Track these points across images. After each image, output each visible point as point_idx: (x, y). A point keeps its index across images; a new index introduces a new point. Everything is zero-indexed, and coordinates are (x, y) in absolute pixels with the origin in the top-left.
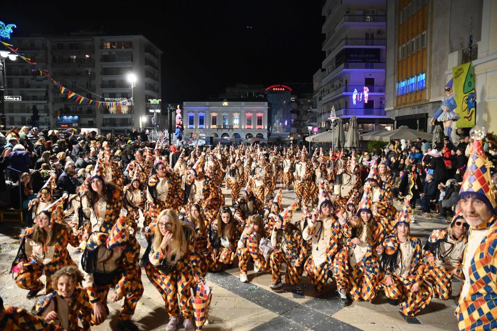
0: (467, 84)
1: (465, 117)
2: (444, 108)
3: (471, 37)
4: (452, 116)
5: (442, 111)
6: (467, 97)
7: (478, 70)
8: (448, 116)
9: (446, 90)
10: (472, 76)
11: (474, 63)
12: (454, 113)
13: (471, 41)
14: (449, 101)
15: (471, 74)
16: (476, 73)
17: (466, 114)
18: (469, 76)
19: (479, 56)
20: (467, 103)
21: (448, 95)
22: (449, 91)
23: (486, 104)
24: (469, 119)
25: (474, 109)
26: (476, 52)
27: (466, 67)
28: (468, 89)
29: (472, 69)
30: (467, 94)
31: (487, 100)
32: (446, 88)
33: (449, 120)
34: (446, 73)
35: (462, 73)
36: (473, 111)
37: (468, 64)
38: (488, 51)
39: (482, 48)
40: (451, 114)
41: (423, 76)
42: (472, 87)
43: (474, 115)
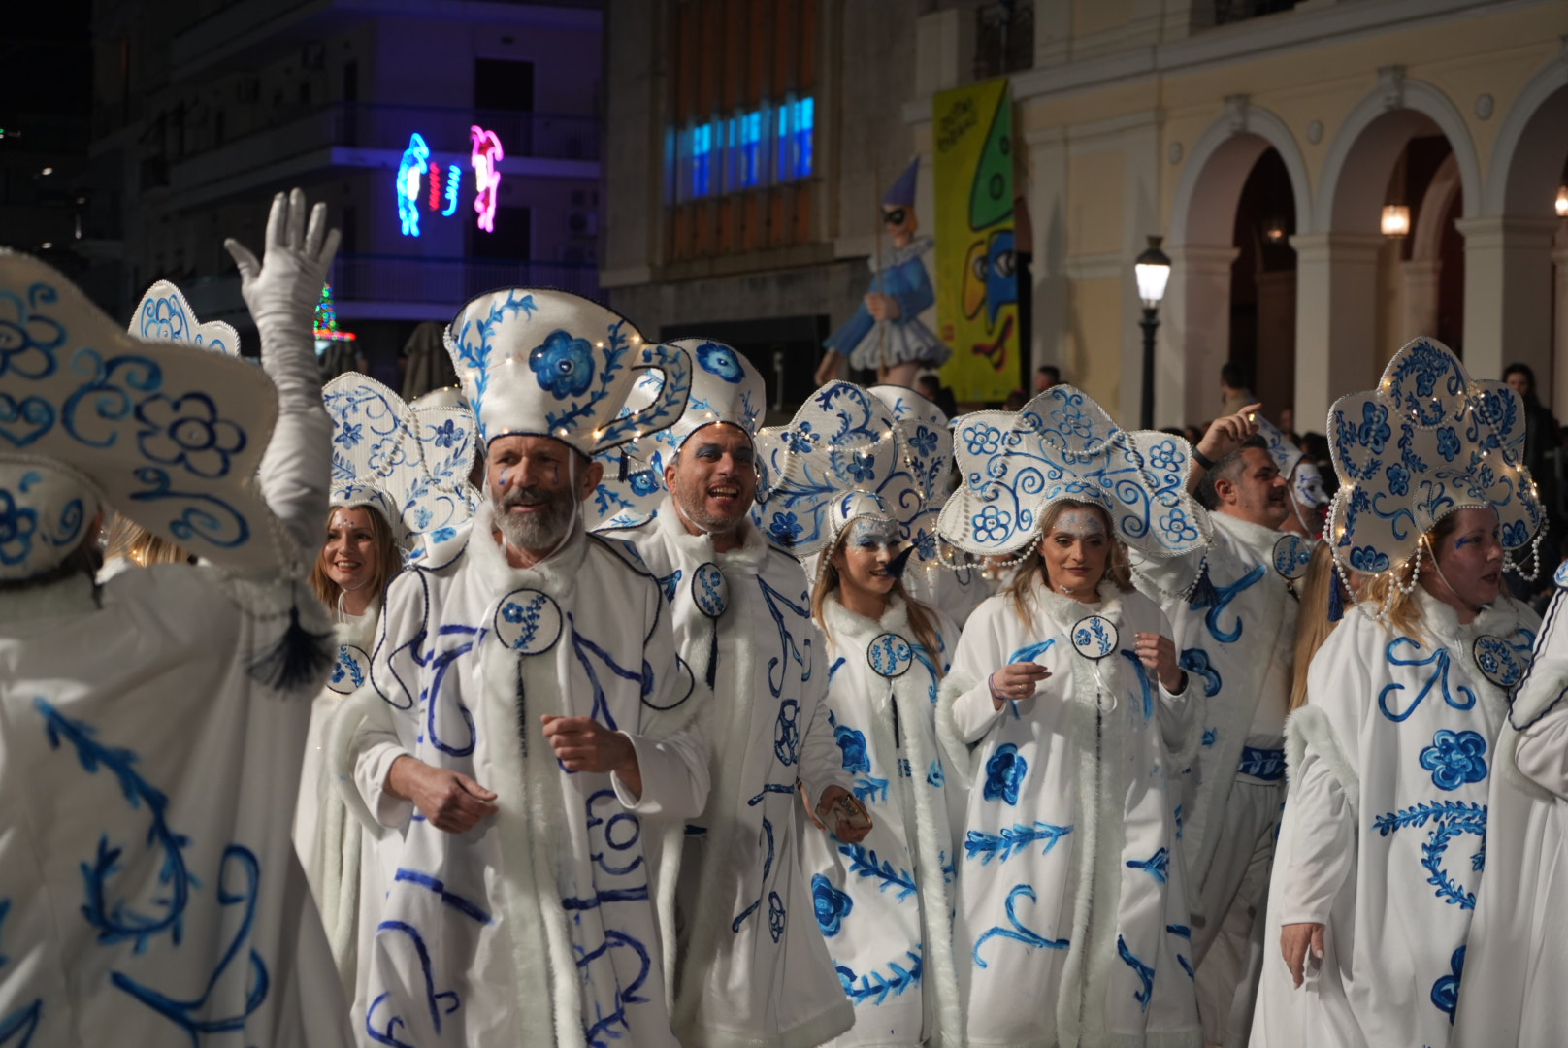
0: (984, 184)
1: (978, 350)
2: (875, 304)
4: (914, 343)
5: (871, 322)
6: (982, 251)
7: (1037, 126)
8: (897, 346)
9: (890, 218)
10: (1012, 148)
11: (1021, 84)
12: (922, 331)
14: (898, 272)
15: (1004, 140)
16: (1029, 137)
17: (979, 333)
18: (996, 145)
19: (1041, 52)
20: (985, 278)
21: (898, 242)
22: (898, 222)
23: (1067, 289)
24: (996, 357)
25: (1011, 310)
27: (987, 97)
28: (987, 208)
29: (1012, 112)
30: (984, 235)
31: (1072, 273)
32: (889, 208)
33: (901, 362)
34: (909, 113)
35: (968, 124)
36: (1009, 322)
37: (995, 86)
38: (1071, 39)
40: (911, 337)
41: (803, 114)
42: (1007, 202)
43: (1013, 343)
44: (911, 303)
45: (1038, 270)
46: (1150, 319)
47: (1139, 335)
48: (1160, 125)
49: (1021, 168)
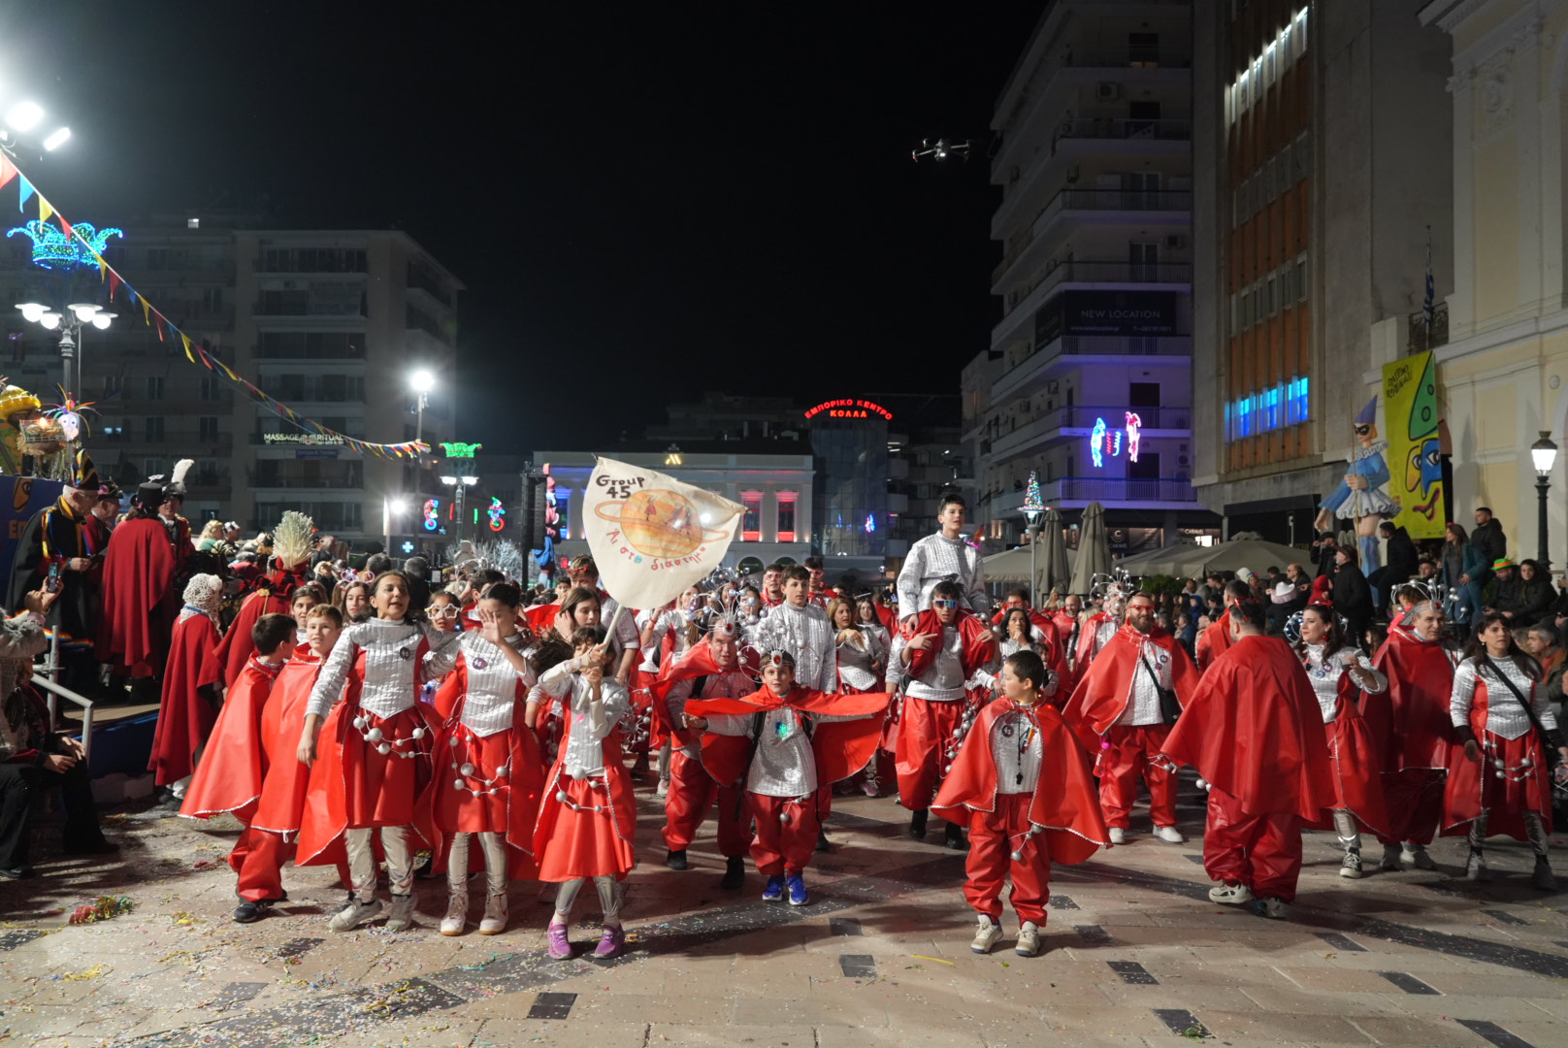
0: (1417, 413)
1: (1416, 509)
2: (1351, 480)
3: (1430, 279)
4: (1377, 503)
5: (1349, 491)
6: (1418, 451)
7: (1451, 376)
8: (1366, 505)
9: (1358, 431)
10: (1435, 391)
11: (1440, 353)
12: (1381, 496)
13: (1430, 293)
14: (1365, 461)
15: (1430, 386)
16: (1447, 383)
17: (1416, 498)
18: (1424, 390)
19: (1453, 333)
20: (1419, 468)
21: (1365, 445)
22: (1365, 433)
23: (1478, 470)
24: (1429, 513)
25: (1439, 485)
26: (1444, 326)
27: (1418, 364)
28: (1420, 427)
29: (1435, 370)
30: (1419, 442)
31: (1480, 461)
32: (1358, 425)
33: (1368, 514)
34: (1367, 378)
35: (1406, 380)
36: (1437, 492)
37: (1425, 356)
38: (1474, 323)
39: (1459, 311)
40: (1374, 500)
41: (1302, 387)
42: (1434, 421)
43: (1440, 504)
44: (1374, 479)
45: (1456, 461)
46: (1543, 484)
47: (1536, 493)
48: (1542, 366)
49: (1442, 402)
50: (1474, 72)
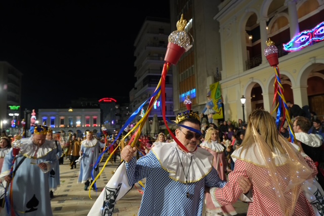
0: (216, 94)
2: (207, 106)
3: (217, 68)
5: (206, 109)
6: (217, 102)
7: (223, 86)
8: (210, 112)
9: (208, 97)
10: (219, 89)
11: (220, 82)
12: (213, 110)
13: (217, 71)
14: (209, 103)
16: (222, 88)
19: (222, 78)
20: (217, 105)
21: (209, 99)
23: (228, 105)
24: (220, 113)
25: (221, 108)
26: (221, 77)
27: (216, 84)
28: (217, 97)
29: (219, 85)
30: (217, 100)
31: (229, 103)
32: (208, 95)
33: (210, 114)
34: (206, 88)
35: (214, 88)
37: (217, 83)
38: (227, 76)
39: (224, 74)
40: (211, 110)
41: (194, 90)
42: (220, 95)
43: (222, 112)
44: (211, 106)
45: (224, 103)
46: (243, 106)
47: (242, 108)
48: (240, 83)
49: (221, 92)
50: (224, 29)
